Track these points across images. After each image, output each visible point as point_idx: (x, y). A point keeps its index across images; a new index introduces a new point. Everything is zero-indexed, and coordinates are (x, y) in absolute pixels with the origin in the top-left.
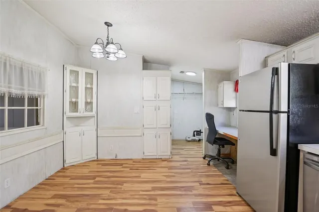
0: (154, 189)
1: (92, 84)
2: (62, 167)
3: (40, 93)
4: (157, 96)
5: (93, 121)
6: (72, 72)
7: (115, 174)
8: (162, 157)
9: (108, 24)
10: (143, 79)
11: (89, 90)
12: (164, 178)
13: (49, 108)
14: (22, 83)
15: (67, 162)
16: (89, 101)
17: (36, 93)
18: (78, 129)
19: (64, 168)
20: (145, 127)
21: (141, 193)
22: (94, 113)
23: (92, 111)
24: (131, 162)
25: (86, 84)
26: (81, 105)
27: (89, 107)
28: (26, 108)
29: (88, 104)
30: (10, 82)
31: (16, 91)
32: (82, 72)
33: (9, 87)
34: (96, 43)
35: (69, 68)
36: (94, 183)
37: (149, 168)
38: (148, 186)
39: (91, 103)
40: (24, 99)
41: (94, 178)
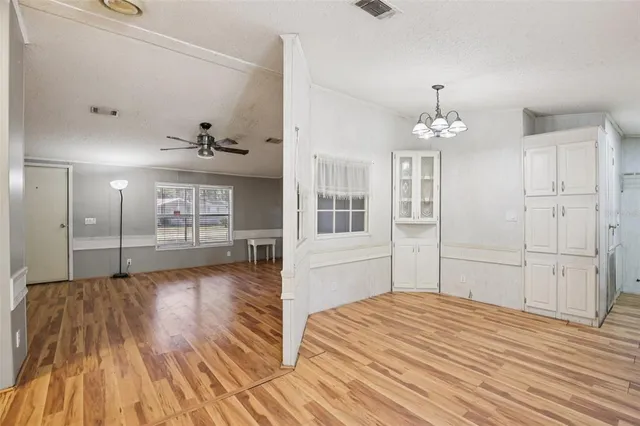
0: (508, 353)
1: (432, 173)
2: (389, 290)
3: (363, 193)
4: (558, 187)
5: (435, 231)
6: (403, 160)
7: (455, 317)
8: (571, 319)
9: (437, 88)
10: (525, 153)
11: (427, 183)
12: (544, 349)
13: (374, 212)
14: (346, 184)
15: (395, 285)
16: (427, 200)
17: (359, 194)
18: (411, 241)
19: (391, 292)
20: (528, 249)
21: (481, 349)
22: (435, 219)
23: (431, 215)
24: (495, 310)
25: (423, 174)
26: (416, 207)
27: (427, 209)
28: (351, 211)
29: (427, 205)
30: (337, 185)
31: (341, 194)
32: (417, 157)
33: (337, 190)
34: (420, 122)
35: (399, 155)
36: (419, 318)
37: (523, 327)
38: (503, 347)
39: (430, 204)
40: (348, 201)
41: (423, 312)
